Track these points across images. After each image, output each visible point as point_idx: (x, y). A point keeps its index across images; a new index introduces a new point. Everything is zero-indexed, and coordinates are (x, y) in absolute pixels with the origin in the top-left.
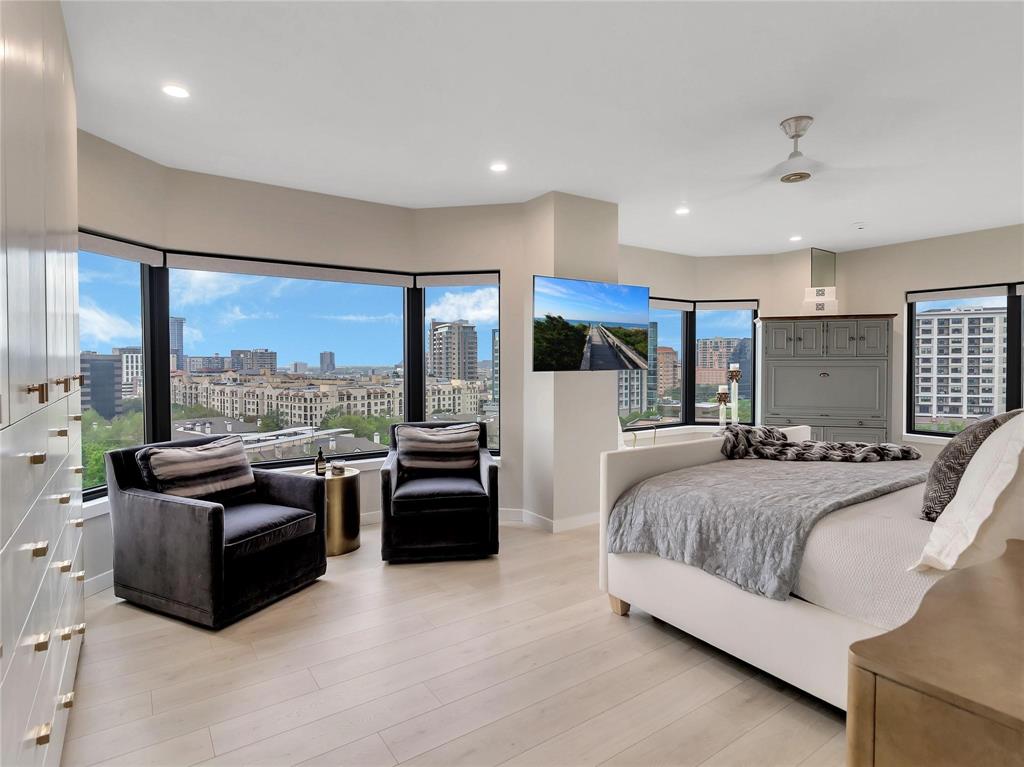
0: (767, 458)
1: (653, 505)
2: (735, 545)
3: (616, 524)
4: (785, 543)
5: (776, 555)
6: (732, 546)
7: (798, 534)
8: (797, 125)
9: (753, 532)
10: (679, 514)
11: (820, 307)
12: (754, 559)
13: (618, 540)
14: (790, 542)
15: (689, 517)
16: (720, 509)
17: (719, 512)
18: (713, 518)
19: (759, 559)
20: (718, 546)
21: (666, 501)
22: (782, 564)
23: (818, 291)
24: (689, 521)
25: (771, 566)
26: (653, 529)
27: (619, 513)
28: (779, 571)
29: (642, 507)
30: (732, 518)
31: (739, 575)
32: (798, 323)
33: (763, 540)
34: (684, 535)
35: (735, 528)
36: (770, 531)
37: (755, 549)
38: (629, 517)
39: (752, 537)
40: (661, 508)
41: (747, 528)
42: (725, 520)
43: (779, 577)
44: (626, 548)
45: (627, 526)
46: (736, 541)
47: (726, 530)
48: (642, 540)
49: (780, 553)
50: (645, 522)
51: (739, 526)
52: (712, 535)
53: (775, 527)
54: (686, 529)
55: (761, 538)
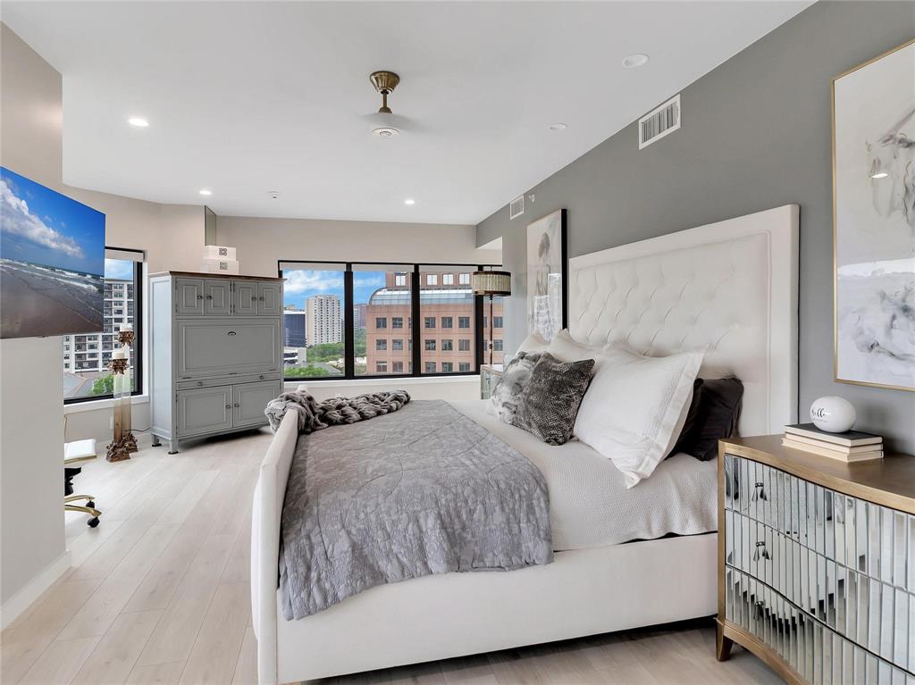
0: (337, 423)
1: (357, 517)
2: (485, 526)
3: (302, 569)
4: (535, 502)
5: (531, 517)
6: (482, 528)
7: (541, 489)
8: (388, 81)
9: (502, 503)
10: (405, 515)
11: (223, 265)
12: (510, 531)
13: (315, 591)
14: (539, 498)
15: (422, 515)
16: (454, 491)
17: (456, 495)
18: (452, 504)
19: (516, 530)
20: (465, 535)
21: (377, 505)
22: (540, 525)
23: (221, 250)
24: (422, 521)
25: (533, 531)
26: (366, 551)
27: (300, 551)
28: (541, 533)
29: (338, 526)
30: (472, 496)
31: (501, 557)
32: (209, 280)
33: (514, 508)
34: (421, 539)
35: (479, 507)
36: (517, 496)
37: (508, 520)
38: (318, 551)
39: (503, 509)
40: (373, 517)
41: (494, 501)
42: (466, 502)
43: (545, 539)
44: (335, 595)
45: (322, 563)
46: (486, 519)
47: (471, 512)
48: (359, 573)
49: (534, 514)
50: (354, 546)
51: (483, 503)
52: (458, 526)
53: (519, 490)
54: (421, 532)
55: (511, 506)
